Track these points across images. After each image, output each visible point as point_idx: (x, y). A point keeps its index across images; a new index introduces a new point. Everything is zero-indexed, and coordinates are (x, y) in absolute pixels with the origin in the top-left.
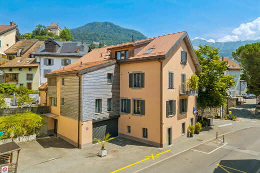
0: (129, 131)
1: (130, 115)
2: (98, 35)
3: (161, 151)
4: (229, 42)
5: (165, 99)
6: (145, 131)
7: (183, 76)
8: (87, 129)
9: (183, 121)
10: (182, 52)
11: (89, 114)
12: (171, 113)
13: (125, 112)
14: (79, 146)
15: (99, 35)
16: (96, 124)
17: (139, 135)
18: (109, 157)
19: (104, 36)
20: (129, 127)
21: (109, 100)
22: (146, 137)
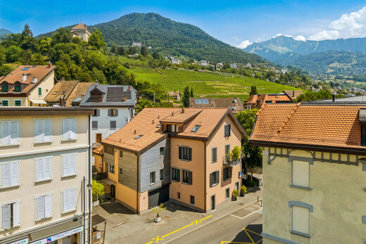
0: (179, 197)
1: (179, 183)
2: (139, 33)
3: (204, 217)
4: (326, 41)
5: (209, 172)
6: (192, 198)
7: (227, 147)
8: (144, 198)
9: (227, 187)
10: (226, 126)
11: (145, 185)
12: (215, 182)
13: (175, 179)
14: (138, 213)
15: (141, 32)
16: (151, 193)
17: (187, 201)
18: (163, 222)
19: (148, 34)
20: (179, 193)
21: (161, 171)
22: (193, 203)
